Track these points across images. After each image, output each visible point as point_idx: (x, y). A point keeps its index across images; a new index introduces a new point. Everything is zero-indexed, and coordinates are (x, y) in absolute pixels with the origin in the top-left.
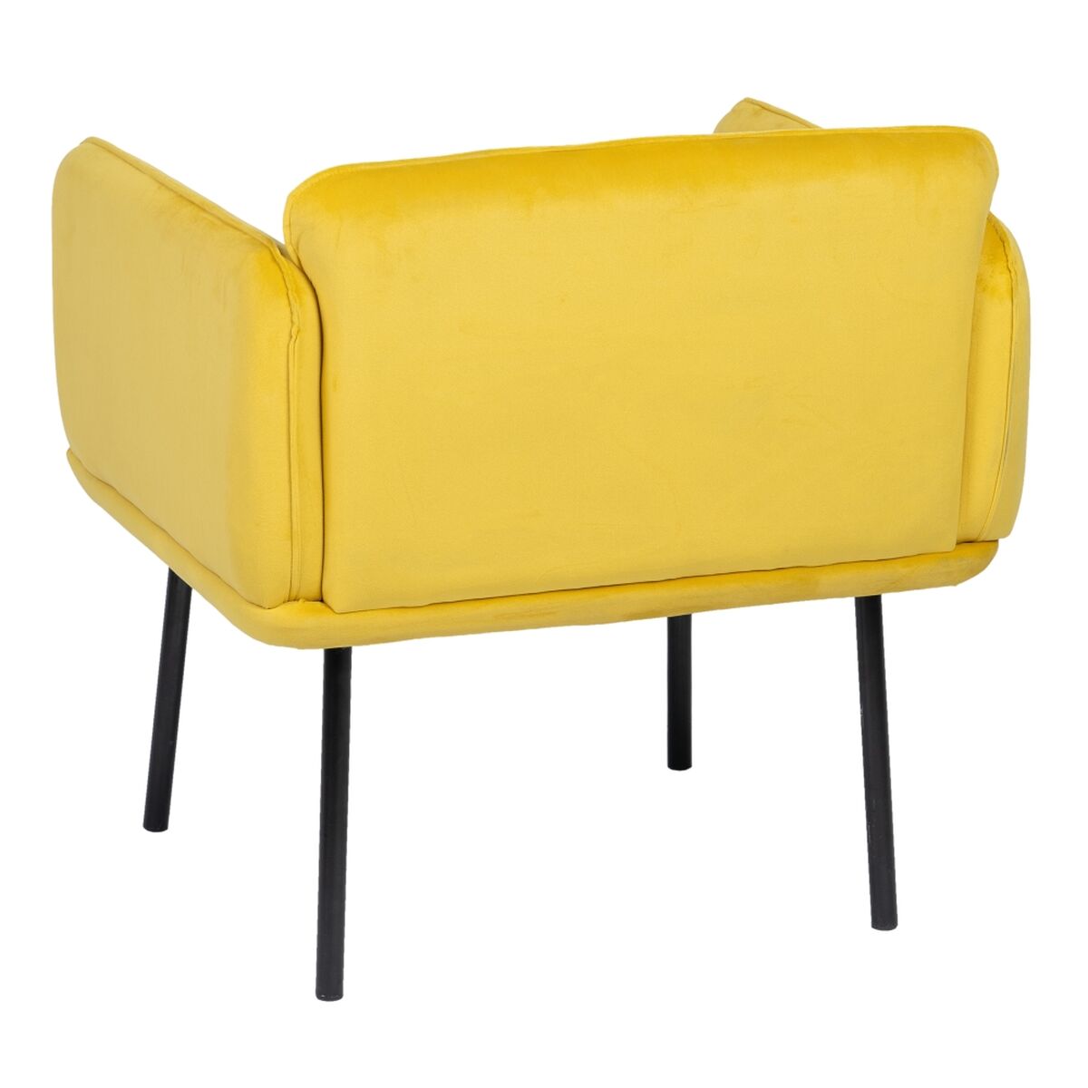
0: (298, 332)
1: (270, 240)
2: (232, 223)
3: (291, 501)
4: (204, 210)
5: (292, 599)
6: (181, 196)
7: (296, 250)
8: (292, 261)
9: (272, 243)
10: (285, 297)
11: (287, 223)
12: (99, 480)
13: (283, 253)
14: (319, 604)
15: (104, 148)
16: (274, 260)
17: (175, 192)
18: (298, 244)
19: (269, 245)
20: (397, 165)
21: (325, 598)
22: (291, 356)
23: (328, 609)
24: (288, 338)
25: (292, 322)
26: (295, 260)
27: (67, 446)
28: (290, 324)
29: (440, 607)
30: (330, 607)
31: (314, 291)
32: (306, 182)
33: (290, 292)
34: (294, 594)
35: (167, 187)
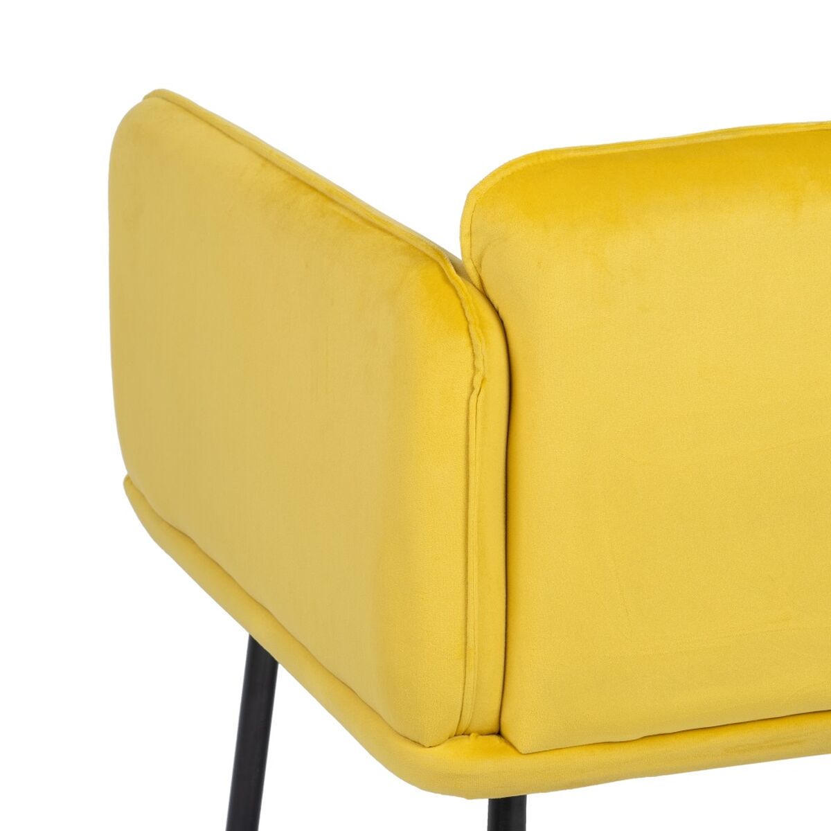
0: (483, 381)
1: (440, 252)
2: (377, 222)
3: (466, 608)
4: (332, 200)
5: (462, 733)
6: (296, 178)
7: (478, 267)
8: (472, 283)
9: (442, 257)
10: (465, 333)
11: (467, 231)
12: (171, 526)
13: (459, 269)
14: (495, 739)
15: (179, 106)
16: (447, 281)
17: (288, 173)
18: (481, 258)
19: (438, 259)
20: (615, 151)
21: (504, 731)
22: (472, 415)
23: (509, 747)
24: (467, 390)
25: (474, 367)
26: (476, 280)
27: (124, 472)
28: (472, 371)
29: (658, 740)
30: (511, 744)
31: (501, 322)
32: (493, 175)
33: (472, 328)
34: (463, 728)
35: (274, 165)
